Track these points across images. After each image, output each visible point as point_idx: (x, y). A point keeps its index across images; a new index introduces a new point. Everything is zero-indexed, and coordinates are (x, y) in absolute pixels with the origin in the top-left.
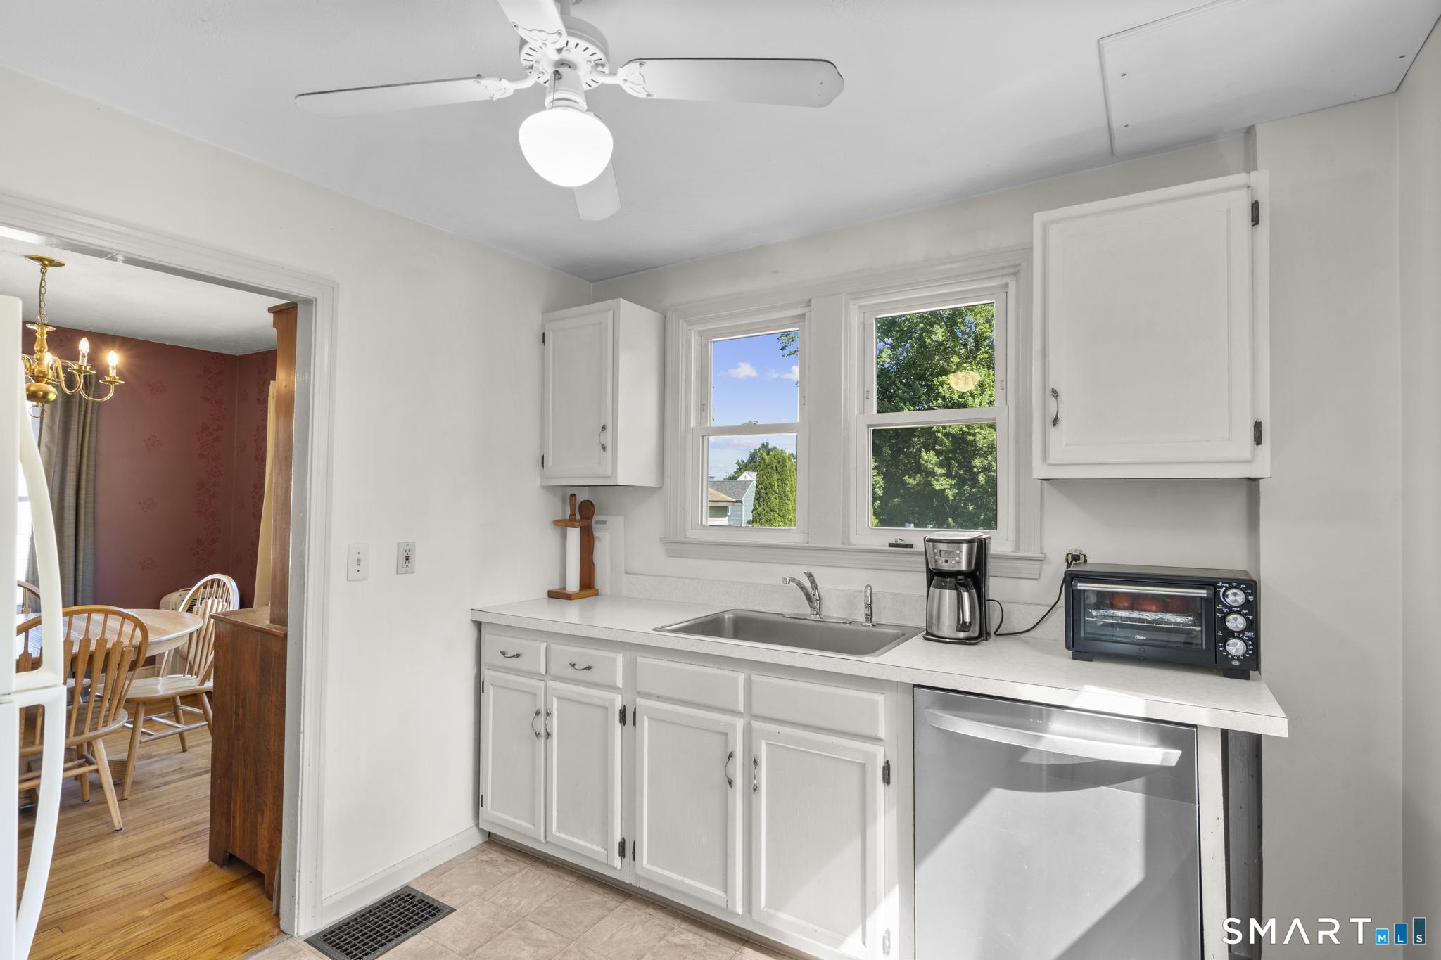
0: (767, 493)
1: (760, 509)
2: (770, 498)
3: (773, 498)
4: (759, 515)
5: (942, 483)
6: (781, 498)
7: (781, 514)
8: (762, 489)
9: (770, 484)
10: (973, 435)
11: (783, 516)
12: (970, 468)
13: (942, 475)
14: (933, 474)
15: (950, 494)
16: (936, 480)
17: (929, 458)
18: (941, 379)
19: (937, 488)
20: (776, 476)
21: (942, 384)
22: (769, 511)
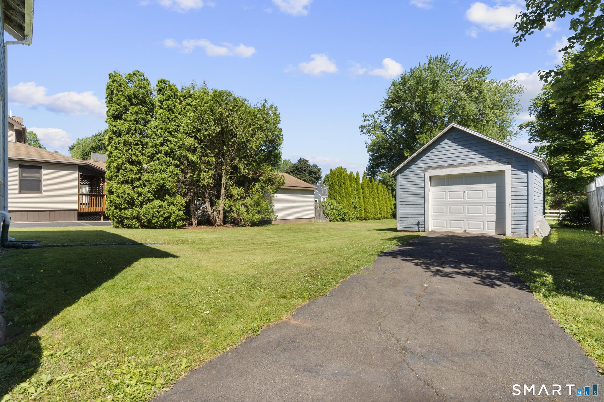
3: (336, 187)
21: (420, 138)
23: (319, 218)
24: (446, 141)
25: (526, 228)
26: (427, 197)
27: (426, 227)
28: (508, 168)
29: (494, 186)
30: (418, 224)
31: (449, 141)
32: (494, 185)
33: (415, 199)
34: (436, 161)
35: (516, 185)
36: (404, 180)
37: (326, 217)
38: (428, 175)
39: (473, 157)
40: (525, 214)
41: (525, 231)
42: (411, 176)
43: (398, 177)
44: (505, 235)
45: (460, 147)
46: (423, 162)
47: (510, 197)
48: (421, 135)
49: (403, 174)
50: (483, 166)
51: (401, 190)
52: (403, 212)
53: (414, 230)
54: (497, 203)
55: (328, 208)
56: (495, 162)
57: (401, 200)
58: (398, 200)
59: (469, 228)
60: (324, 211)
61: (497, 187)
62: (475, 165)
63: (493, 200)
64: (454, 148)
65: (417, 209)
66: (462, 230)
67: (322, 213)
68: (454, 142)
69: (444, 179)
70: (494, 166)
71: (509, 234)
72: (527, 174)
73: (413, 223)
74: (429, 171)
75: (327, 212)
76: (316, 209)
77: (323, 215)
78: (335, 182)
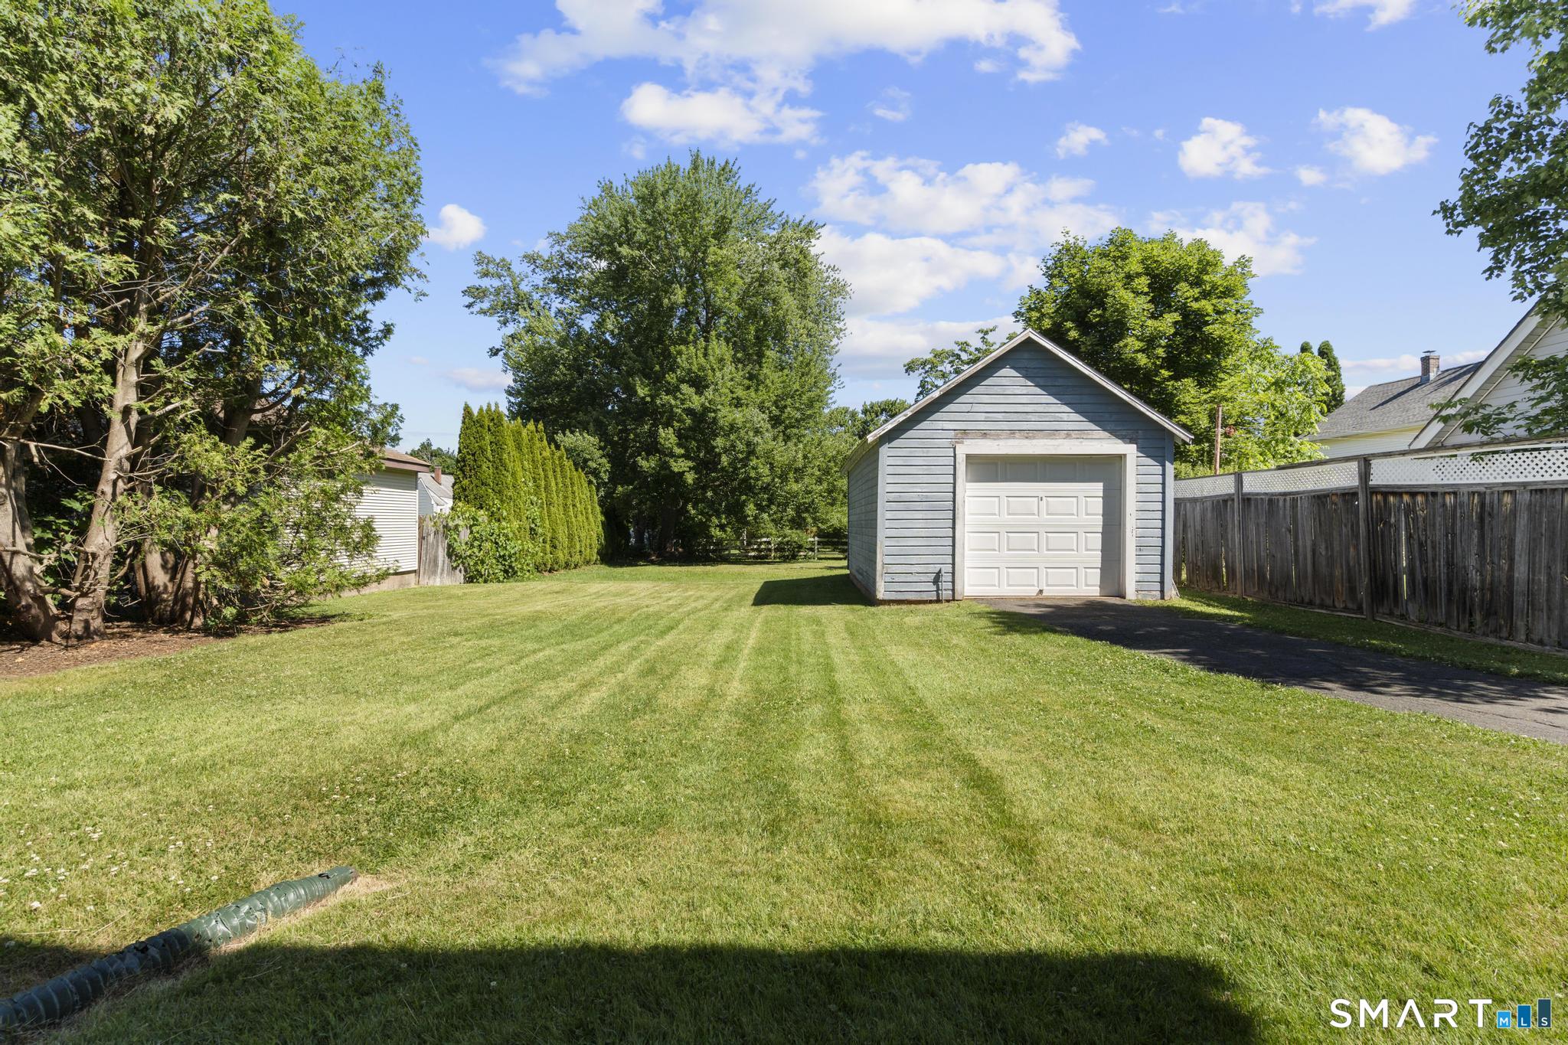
0: (475, 461)
1: (466, 482)
2: (480, 467)
3: (484, 467)
4: (465, 490)
5: (679, 466)
6: (497, 468)
7: (497, 489)
8: (468, 453)
9: (480, 448)
10: (715, 411)
11: (500, 492)
12: (710, 450)
13: (683, 456)
14: (672, 455)
15: (690, 478)
16: (676, 461)
17: (667, 436)
18: (678, 348)
19: (676, 470)
20: (488, 437)
21: (680, 353)
22: (479, 484)
23: (434, 573)
24: (1007, 371)
25: (1158, 579)
26: (961, 509)
27: (958, 587)
28: (1130, 450)
29: (1098, 488)
30: (936, 581)
31: (1013, 373)
32: (1100, 486)
33: (930, 515)
34: (982, 416)
35: (1145, 488)
36: (899, 461)
37: (454, 568)
38: (963, 450)
39: (1065, 417)
40: (1158, 551)
41: (1158, 586)
42: (919, 452)
43: (884, 451)
44: (1124, 597)
45: (1038, 390)
46: (952, 416)
47: (1135, 515)
48: (683, 347)
49: (895, 443)
50: (1085, 442)
51: (890, 488)
52: (895, 550)
53: (925, 597)
54: (1105, 526)
55: (462, 534)
56: (1106, 434)
57: (889, 515)
58: (883, 515)
59: (1048, 585)
60: (450, 546)
61: (1104, 490)
62: (1068, 436)
63: (1098, 521)
64: (1024, 390)
65: (933, 542)
66: (1032, 592)
67: (442, 554)
68: (1026, 377)
69: (996, 464)
70: (1103, 444)
71: (1132, 595)
72: (1163, 466)
73: (923, 579)
74: (967, 442)
75: (460, 548)
76: (422, 538)
77: (447, 560)
78: (482, 450)
